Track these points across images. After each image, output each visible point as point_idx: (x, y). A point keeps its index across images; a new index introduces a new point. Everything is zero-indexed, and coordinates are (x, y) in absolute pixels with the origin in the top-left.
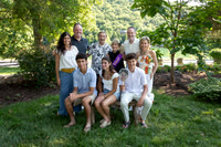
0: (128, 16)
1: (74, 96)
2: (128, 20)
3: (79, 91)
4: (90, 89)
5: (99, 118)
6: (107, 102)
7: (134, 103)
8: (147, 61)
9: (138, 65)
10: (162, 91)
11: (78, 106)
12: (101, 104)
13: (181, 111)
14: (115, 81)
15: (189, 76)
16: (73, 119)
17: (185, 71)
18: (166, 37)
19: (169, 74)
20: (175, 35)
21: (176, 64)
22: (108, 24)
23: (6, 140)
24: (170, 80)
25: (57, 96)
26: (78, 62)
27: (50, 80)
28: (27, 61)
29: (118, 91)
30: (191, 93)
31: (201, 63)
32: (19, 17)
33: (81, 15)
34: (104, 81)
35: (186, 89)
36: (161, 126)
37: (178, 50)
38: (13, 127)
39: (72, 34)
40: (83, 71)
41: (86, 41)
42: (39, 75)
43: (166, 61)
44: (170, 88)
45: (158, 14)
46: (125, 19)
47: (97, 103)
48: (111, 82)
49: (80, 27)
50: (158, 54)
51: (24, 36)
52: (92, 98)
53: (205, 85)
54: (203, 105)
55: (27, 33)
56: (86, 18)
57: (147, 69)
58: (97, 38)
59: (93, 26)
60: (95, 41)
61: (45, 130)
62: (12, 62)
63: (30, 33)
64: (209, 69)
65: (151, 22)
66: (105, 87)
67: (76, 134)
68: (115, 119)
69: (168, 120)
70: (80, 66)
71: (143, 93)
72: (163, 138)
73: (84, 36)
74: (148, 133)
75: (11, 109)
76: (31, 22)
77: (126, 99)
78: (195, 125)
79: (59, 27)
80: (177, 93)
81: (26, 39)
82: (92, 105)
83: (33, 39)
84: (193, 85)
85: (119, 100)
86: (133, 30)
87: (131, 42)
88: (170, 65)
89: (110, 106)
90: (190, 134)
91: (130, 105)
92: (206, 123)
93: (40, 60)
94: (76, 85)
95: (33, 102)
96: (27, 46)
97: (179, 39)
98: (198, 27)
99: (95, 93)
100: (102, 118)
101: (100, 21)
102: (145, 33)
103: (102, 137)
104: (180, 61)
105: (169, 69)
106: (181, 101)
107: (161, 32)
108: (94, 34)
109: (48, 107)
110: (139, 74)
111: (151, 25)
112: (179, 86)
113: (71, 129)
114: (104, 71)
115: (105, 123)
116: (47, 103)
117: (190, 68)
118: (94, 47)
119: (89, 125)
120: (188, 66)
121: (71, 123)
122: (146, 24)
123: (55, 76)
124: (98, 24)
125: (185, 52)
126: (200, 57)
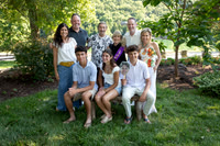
0: (129, 6)
1: (73, 91)
2: (129, 10)
3: (79, 85)
4: (90, 83)
5: (99, 114)
6: (108, 97)
7: (136, 98)
8: (150, 54)
9: (140, 58)
10: (165, 85)
11: (78, 101)
12: (102, 99)
13: (186, 106)
14: (115, 74)
15: (194, 70)
16: (72, 114)
17: (189, 64)
18: (170, 28)
19: (173, 68)
20: (179, 25)
21: (180, 57)
22: (108, 15)
23: (4, 137)
24: (174, 73)
25: (56, 91)
26: (77, 55)
27: (48, 74)
28: (23, 54)
29: (119, 85)
30: (196, 87)
31: (206, 56)
32: (15, 8)
33: (79, 6)
34: (104, 75)
35: (190, 83)
36: (165, 122)
37: (183, 41)
38: (11, 123)
39: (70, 25)
40: (82, 64)
41: (86, 32)
42: (36, 69)
43: (170, 54)
44: (174, 82)
45: (161, 4)
46: (126, 10)
47: (98, 98)
48: (111, 76)
49: (78, 18)
50: (161, 46)
51: (20, 28)
52: (92, 92)
53: (211, 78)
54: (209, 100)
55: (24, 25)
56: (84, 9)
57: (149, 62)
58: (96, 30)
59: (92, 17)
60: (94, 33)
61: (44, 126)
62: (8, 56)
63: (26, 25)
64: (215, 62)
65: (153, 12)
66: (106, 81)
67: (76, 130)
68: (117, 114)
69: (172, 115)
70: (79, 59)
71: (146, 88)
72: (167, 134)
73: (83, 28)
74: (151, 129)
75: (8, 104)
76: (27, 13)
77: (128, 94)
78: (200, 120)
79: (57, 18)
80: (181, 88)
81: (22, 31)
82: (93, 100)
83: (29, 31)
84: (199, 78)
85: (121, 94)
86: (133, 21)
87: (132, 34)
88: (174, 57)
89: (111, 101)
90: (195, 130)
91: (132, 100)
92: (211, 118)
93: (38, 53)
94: (75, 79)
95: (31, 97)
96: (24, 39)
97: (183, 30)
98: (204, 17)
99: (96, 87)
100: (103, 113)
101: (100, 11)
102: (148, 25)
103: (104, 133)
104: (184, 53)
105: (173, 62)
106: (186, 95)
107: (165, 22)
108: (93, 25)
109: (47, 103)
110: (141, 67)
111: (153, 15)
112: (183, 80)
113: (71, 125)
114: (104, 64)
115: (106, 119)
116: (46, 98)
117: (195, 60)
118: (94, 39)
119: (89, 121)
120: (193, 59)
121: (71, 119)
122: (148, 14)
123: (53, 70)
124: (98, 15)
125: (189, 45)
126: (206, 49)
